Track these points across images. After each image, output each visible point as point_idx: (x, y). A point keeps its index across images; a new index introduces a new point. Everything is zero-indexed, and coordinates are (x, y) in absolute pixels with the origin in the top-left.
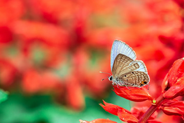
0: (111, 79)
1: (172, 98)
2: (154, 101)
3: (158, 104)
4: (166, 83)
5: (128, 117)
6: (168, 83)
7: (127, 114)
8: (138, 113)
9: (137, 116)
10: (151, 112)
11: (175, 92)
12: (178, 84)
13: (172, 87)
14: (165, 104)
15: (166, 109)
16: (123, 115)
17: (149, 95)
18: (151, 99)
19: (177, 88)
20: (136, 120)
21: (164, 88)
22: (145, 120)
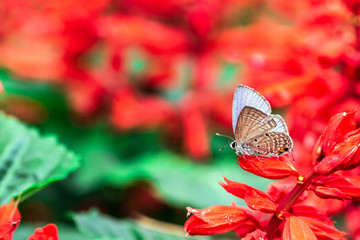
0: (234, 146)
2: (301, 178)
3: (307, 182)
4: (319, 150)
5: (260, 203)
6: (322, 150)
7: (258, 199)
8: (277, 194)
9: (276, 198)
11: (332, 164)
12: (337, 153)
13: (327, 157)
14: (318, 182)
15: (319, 189)
16: (253, 200)
17: (294, 169)
18: (296, 175)
19: (335, 158)
20: (273, 207)
21: (315, 157)
22: (288, 206)
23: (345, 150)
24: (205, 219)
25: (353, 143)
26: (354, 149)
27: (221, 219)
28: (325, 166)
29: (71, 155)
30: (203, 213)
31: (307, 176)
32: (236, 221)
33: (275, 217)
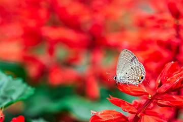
0: (115, 78)
1: (164, 93)
2: (150, 96)
3: (153, 98)
4: (159, 81)
5: (129, 108)
6: (161, 82)
7: (128, 106)
8: (137, 105)
9: (137, 107)
10: (147, 104)
11: (166, 88)
12: (169, 82)
13: (163, 85)
14: (159, 98)
15: (159, 102)
16: (125, 107)
17: (146, 91)
18: (148, 94)
19: (168, 85)
20: (135, 111)
21: (157, 85)
22: (143, 110)
23: (173, 81)
24: (100, 116)
25: (177, 77)
26: (178, 80)
27: (108, 117)
28: (162, 89)
29: (29, 88)
30: (99, 114)
31: (153, 95)
32: (116, 118)
33: (136, 116)
